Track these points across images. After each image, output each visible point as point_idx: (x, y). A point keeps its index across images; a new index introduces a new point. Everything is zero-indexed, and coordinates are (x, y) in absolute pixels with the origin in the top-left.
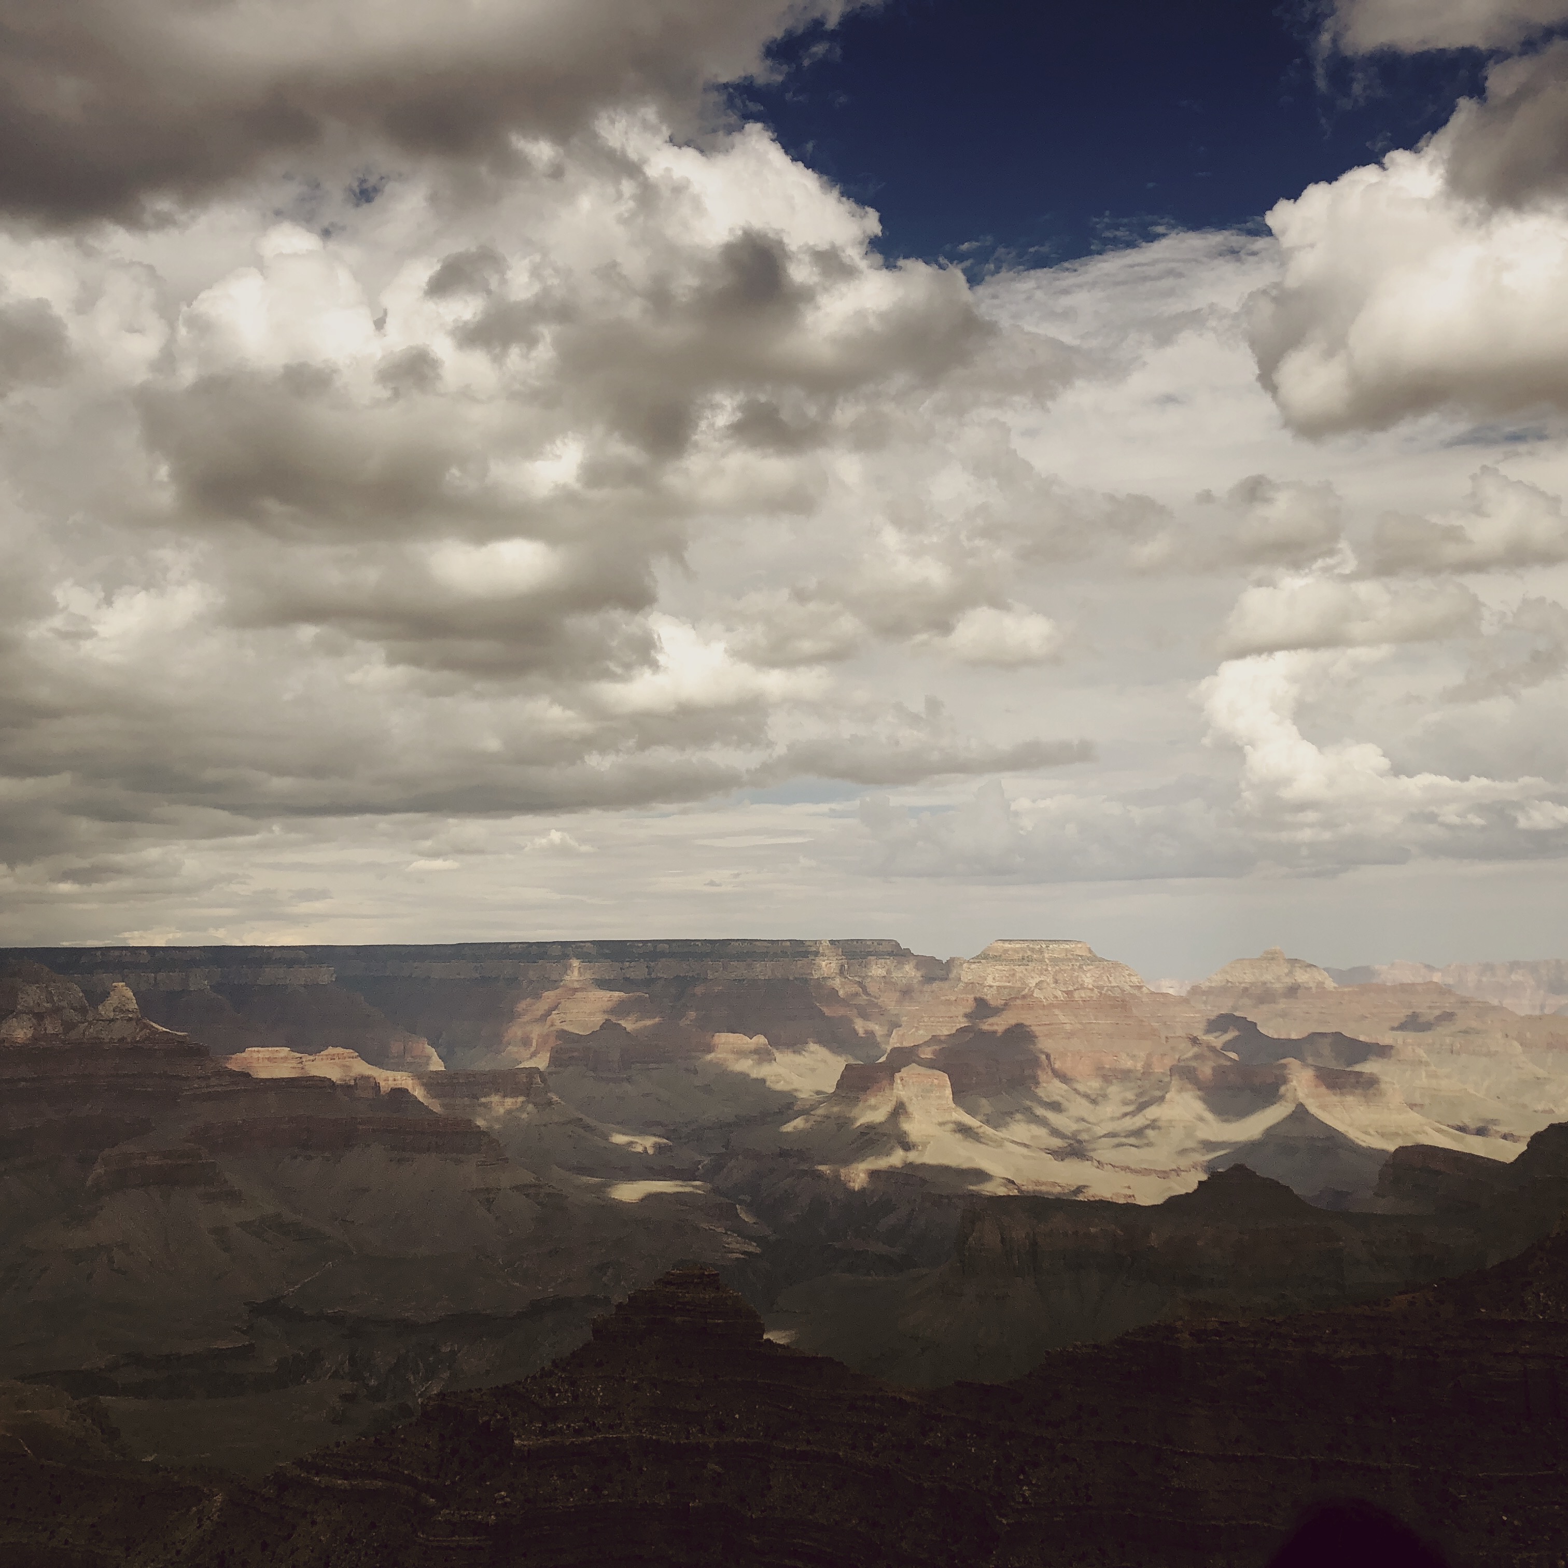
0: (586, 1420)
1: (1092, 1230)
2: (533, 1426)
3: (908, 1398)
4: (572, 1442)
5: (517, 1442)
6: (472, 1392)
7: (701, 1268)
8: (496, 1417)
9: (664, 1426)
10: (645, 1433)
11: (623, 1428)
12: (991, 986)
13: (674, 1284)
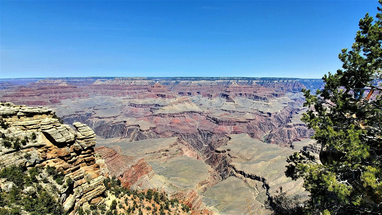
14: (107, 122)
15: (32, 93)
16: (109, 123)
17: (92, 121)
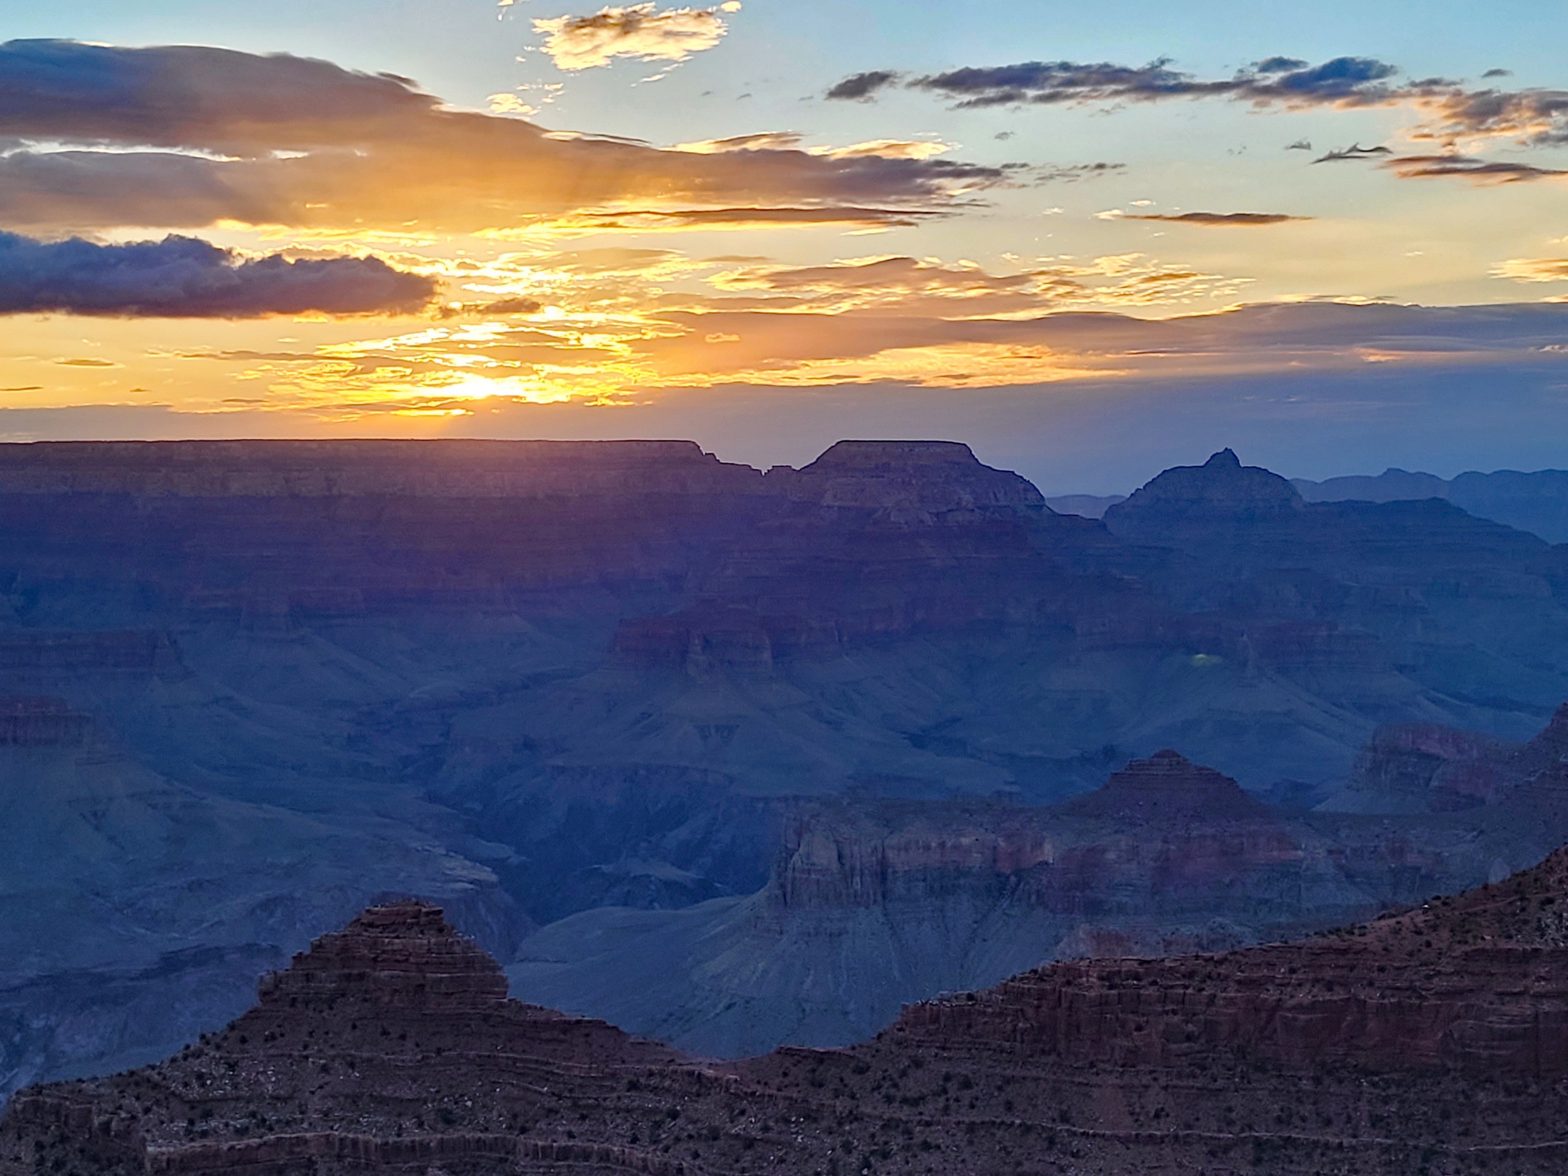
0: (253, 1115)
1: (965, 841)
2: (176, 1126)
3: (710, 1073)
4: (232, 1148)
5: (150, 1149)
6: (83, 1082)
7: (417, 904)
8: (118, 1114)
9: (365, 1120)
10: (336, 1130)
11: (305, 1125)
12: (828, 507)
13: (378, 927)
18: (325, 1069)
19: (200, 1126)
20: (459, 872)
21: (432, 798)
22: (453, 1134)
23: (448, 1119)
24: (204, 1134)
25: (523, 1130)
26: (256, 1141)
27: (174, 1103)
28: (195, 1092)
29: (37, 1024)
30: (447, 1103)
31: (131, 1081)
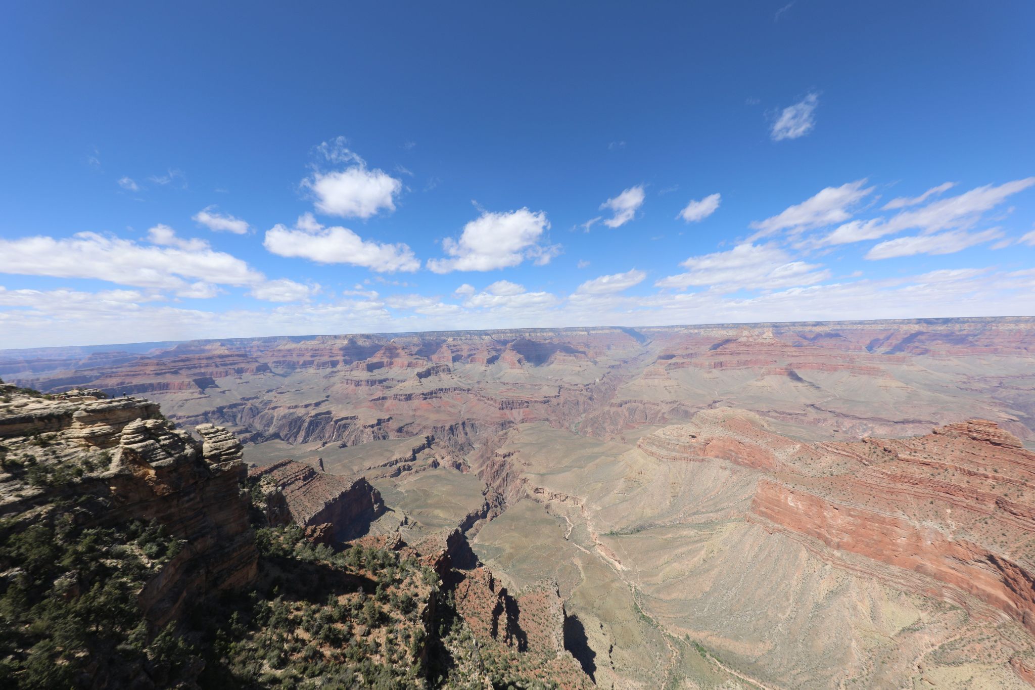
0: (929, 455)
2: (906, 452)
5: (899, 455)
6: (881, 438)
7: (988, 420)
8: (891, 447)
9: (966, 464)
10: (956, 464)
11: (946, 461)
13: (972, 423)
14: (300, 415)
15: (161, 368)
16: (304, 415)
17: (271, 414)
18: (952, 451)
19: (913, 454)
20: (1003, 416)
21: (993, 398)
22: (997, 475)
23: (996, 471)
24: (914, 456)
25: (1027, 481)
26: (930, 461)
27: (906, 448)
28: (912, 447)
29: (870, 426)
30: (996, 467)
31: (895, 441)
